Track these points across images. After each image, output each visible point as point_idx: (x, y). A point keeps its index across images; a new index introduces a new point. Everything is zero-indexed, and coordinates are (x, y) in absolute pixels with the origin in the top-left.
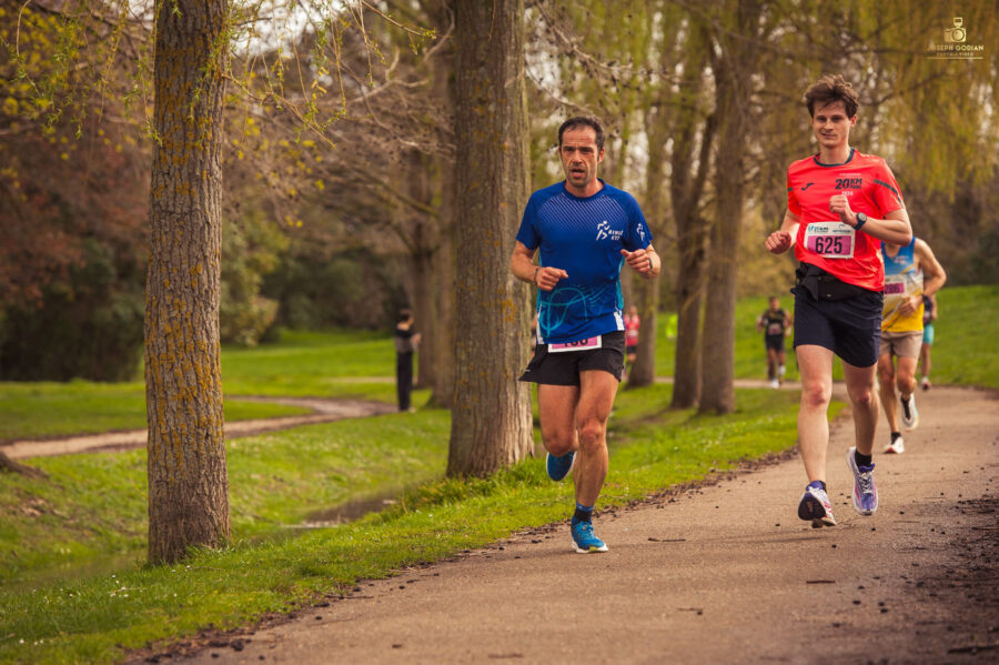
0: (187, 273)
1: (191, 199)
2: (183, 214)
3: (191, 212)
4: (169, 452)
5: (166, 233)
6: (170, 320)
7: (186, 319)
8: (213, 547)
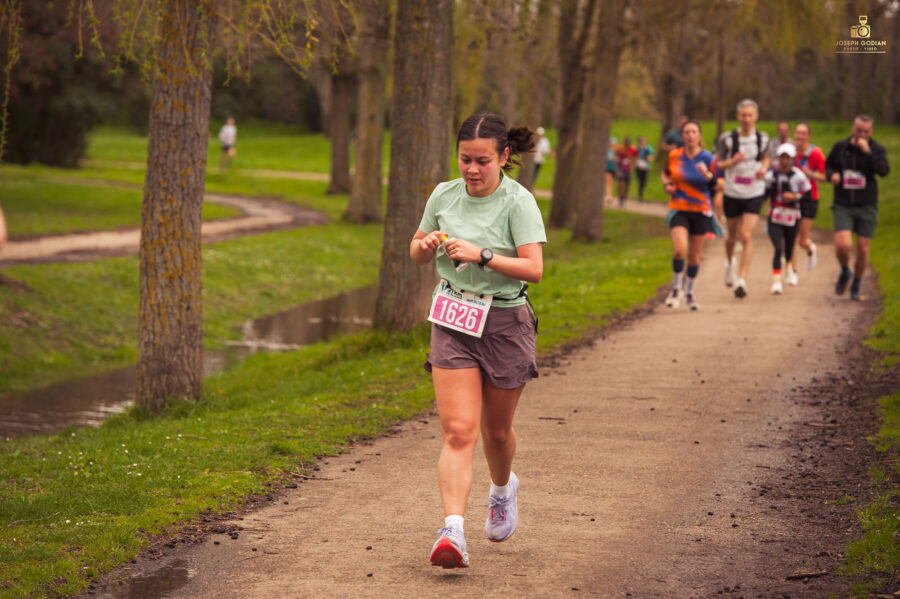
0: (178, 175)
1: (185, 114)
2: (178, 126)
3: (184, 125)
4: (157, 319)
5: (163, 141)
6: (163, 212)
7: (176, 213)
8: (189, 398)
